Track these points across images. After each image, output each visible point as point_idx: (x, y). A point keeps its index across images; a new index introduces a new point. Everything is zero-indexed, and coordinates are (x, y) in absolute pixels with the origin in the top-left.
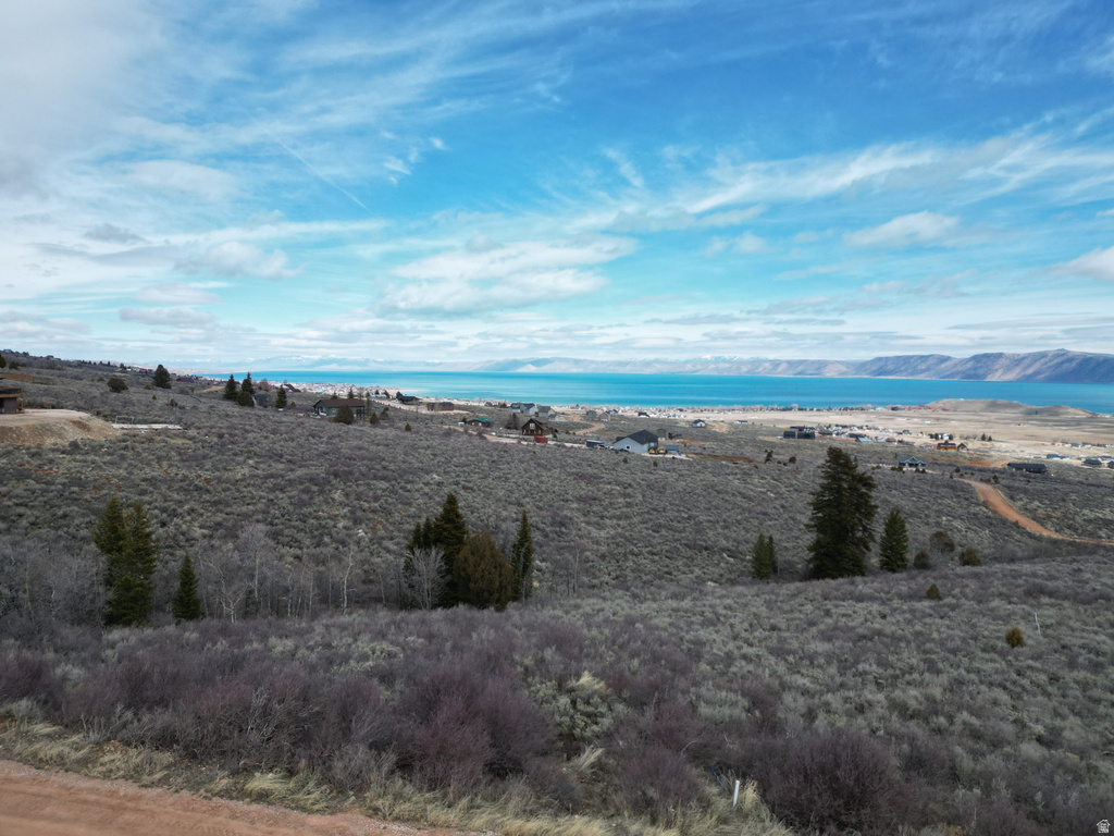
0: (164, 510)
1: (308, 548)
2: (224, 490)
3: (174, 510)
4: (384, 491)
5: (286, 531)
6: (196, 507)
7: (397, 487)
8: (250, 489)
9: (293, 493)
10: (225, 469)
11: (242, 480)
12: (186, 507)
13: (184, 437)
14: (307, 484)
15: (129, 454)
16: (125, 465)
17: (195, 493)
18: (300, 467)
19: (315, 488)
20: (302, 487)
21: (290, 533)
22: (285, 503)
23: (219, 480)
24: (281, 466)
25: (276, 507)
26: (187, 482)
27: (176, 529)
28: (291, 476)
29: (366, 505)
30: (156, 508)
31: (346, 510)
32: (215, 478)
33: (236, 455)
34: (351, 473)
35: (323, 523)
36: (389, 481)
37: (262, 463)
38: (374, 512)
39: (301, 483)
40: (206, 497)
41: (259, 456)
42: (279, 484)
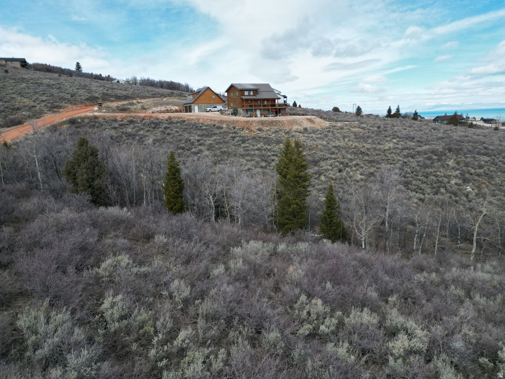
0: (342, 163)
1: (429, 194)
2: (377, 155)
3: (347, 163)
4: (486, 162)
5: (414, 182)
6: (359, 163)
7: (497, 160)
8: (393, 155)
9: (420, 159)
10: (379, 144)
11: (388, 150)
12: (354, 163)
13: (359, 128)
14: (430, 155)
15: (330, 134)
16: (327, 139)
17: (360, 155)
18: (426, 145)
19: (435, 157)
20: (426, 156)
21: (417, 184)
22: (414, 164)
23: (375, 149)
24: (413, 144)
25: (409, 166)
26: (357, 149)
27: (347, 174)
28: (419, 149)
29: (473, 171)
30: (338, 161)
31: (458, 172)
32: (372, 148)
33: (386, 137)
34: (461, 149)
35: (441, 179)
36: (489, 156)
37: (402, 141)
38: (479, 175)
39: (426, 154)
40: (366, 158)
41: (400, 138)
42: (411, 153)
